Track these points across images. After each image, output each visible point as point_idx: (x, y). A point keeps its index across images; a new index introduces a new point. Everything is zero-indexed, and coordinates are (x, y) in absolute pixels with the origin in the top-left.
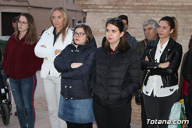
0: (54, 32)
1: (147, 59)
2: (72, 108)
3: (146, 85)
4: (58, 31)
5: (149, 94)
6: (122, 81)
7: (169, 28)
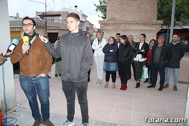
0: (98, 40)
1: (136, 49)
2: (109, 66)
3: (135, 57)
4: (99, 40)
5: (137, 61)
6: (126, 55)
7: (144, 37)
